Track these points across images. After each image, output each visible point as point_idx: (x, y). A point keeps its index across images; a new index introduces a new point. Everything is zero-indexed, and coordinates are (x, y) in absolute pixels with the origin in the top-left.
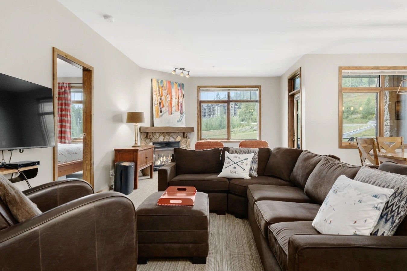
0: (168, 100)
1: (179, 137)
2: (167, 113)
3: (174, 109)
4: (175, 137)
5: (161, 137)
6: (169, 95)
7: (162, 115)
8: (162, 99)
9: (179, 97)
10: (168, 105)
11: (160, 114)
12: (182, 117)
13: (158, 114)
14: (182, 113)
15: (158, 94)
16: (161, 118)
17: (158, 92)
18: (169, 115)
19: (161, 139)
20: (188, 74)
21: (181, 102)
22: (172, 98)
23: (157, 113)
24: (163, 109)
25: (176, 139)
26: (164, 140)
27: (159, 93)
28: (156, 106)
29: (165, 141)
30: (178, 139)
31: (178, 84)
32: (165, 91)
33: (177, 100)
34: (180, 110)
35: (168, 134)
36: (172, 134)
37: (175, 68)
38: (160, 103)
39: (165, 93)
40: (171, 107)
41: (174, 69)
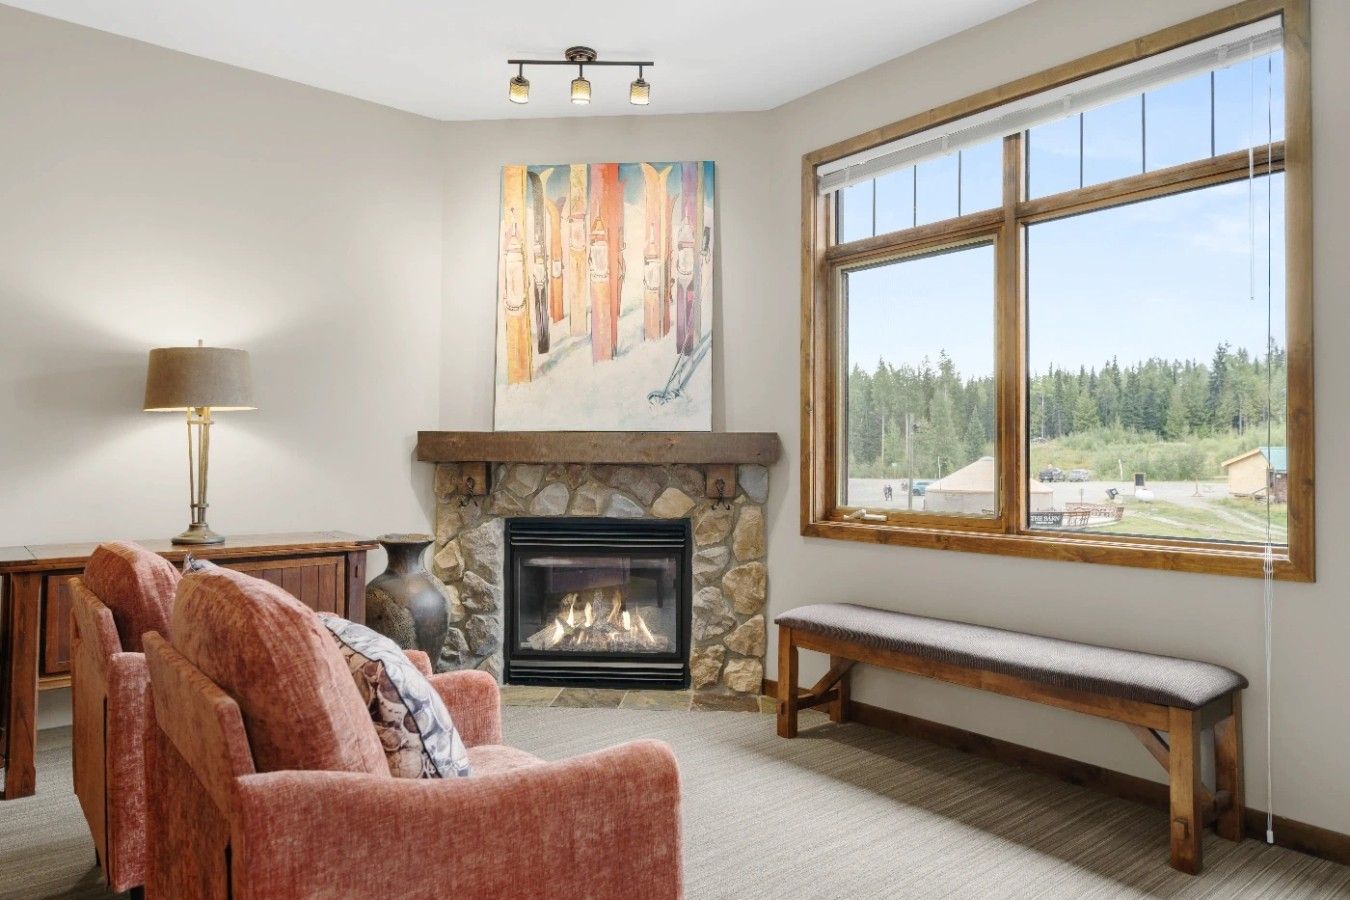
0: (599, 270)
1: (671, 493)
2: (587, 350)
3: (628, 325)
4: (643, 489)
5: (549, 490)
6: (601, 247)
7: (546, 367)
8: (556, 274)
9: (675, 245)
10: (595, 303)
11: (539, 359)
12: (688, 368)
13: (522, 362)
14: (685, 348)
15: (532, 248)
16: (541, 382)
17: (531, 236)
18: (595, 360)
19: (552, 503)
20: (640, 83)
21: (687, 280)
22: (621, 263)
23: (521, 352)
24: (555, 331)
25: (652, 504)
26: (570, 505)
27: (541, 240)
28: (518, 313)
29: (577, 512)
30: (671, 504)
31: (670, 168)
32: (578, 225)
33: (656, 266)
34: (673, 330)
35: (600, 473)
36: (623, 476)
37: (521, 63)
38: (540, 298)
39: (578, 236)
40: (616, 312)
41: (514, 71)
